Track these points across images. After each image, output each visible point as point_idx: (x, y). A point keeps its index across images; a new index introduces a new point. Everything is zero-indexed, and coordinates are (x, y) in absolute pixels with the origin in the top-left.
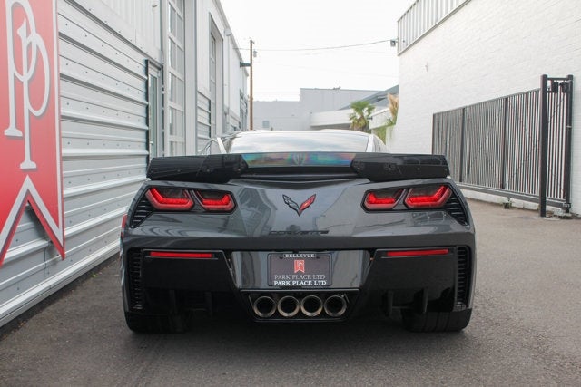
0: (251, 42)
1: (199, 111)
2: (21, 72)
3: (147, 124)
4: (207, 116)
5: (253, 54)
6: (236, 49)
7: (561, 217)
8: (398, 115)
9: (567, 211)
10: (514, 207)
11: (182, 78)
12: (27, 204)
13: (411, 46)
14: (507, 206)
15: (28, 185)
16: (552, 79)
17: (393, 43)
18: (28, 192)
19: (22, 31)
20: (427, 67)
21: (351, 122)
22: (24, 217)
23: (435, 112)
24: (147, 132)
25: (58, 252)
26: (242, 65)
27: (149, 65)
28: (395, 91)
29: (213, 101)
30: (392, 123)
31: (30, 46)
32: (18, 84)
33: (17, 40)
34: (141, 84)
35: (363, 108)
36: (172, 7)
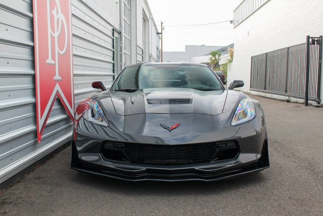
0: (162, 23)
1: (138, 55)
2: (54, 32)
3: (114, 60)
4: (141, 57)
5: (162, 29)
6: (155, 25)
7: (316, 106)
8: (234, 58)
9: (319, 103)
10: (292, 102)
11: (129, 39)
12: (57, 97)
13: (240, 23)
14: (288, 101)
15: (57, 88)
16: (312, 38)
17: (231, 22)
18: (58, 92)
19: (54, 12)
20: (248, 33)
21: (210, 61)
22: (55, 103)
23: (252, 55)
24: (114, 64)
25: (72, 121)
26: (158, 33)
27: (115, 32)
28: (232, 46)
29: (144, 51)
30: (231, 61)
31: (58, 19)
32: (53, 38)
33: (52, 16)
34: (110, 41)
35: (216, 55)
36: (125, 4)
